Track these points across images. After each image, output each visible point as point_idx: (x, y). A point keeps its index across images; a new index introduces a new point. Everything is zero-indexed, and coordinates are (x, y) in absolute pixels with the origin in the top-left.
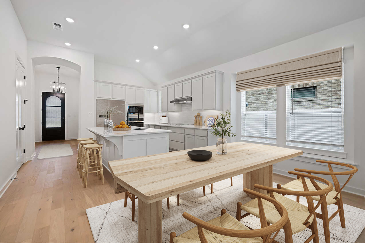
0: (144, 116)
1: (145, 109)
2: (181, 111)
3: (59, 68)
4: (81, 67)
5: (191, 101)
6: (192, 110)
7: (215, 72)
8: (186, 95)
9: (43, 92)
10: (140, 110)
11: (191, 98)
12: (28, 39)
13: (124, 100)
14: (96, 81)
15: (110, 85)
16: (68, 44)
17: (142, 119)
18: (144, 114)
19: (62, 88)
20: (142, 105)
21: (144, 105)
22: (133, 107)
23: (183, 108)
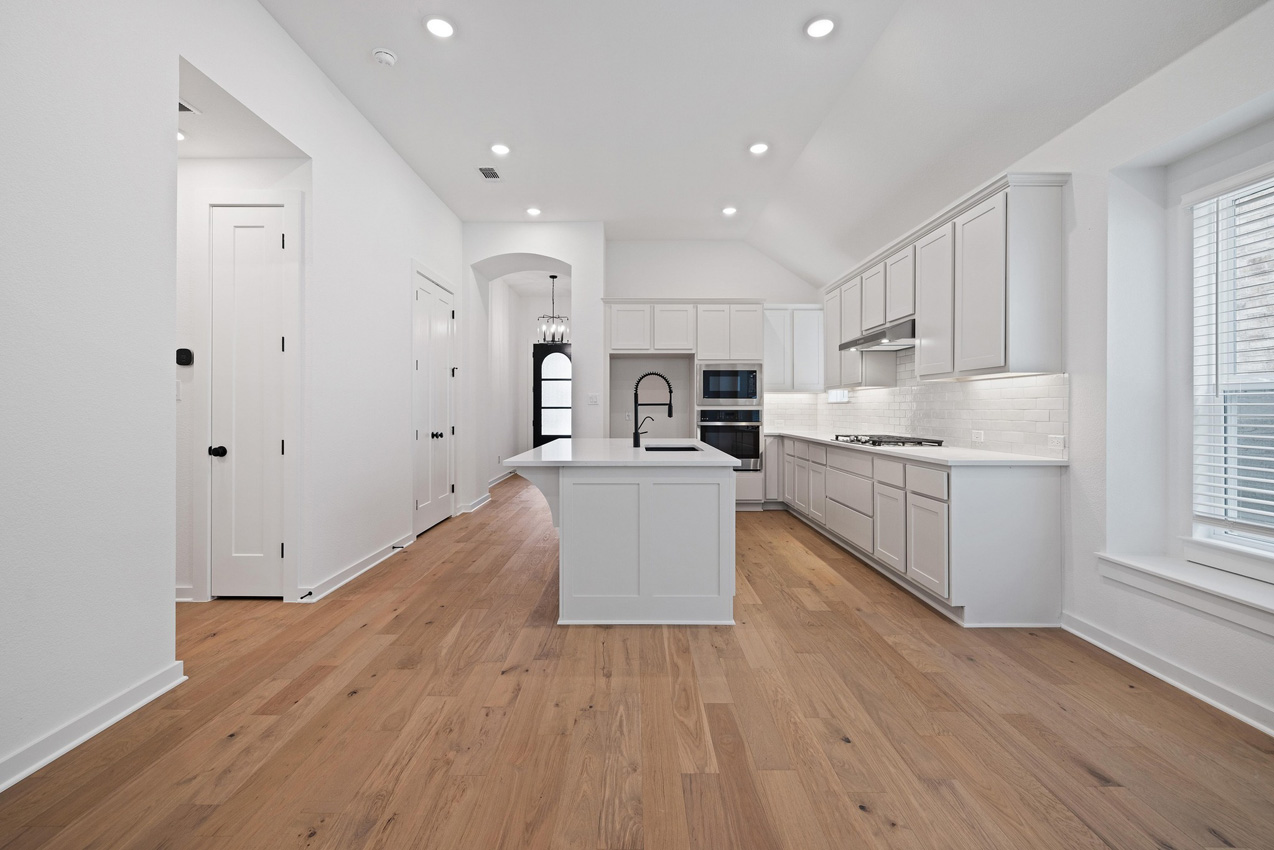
0: (760, 403)
1: (765, 379)
2: (896, 380)
3: (553, 277)
4: (570, 266)
5: (913, 336)
6: (918, 379)
7: (1006, 185)
8: (899, 311)
9: (535, 345)
10: (744, 382)
11: (910, 323)
12: (465, 223)
13: (693, 352)
14: (607, 301)
15: (647, 307)
16: (534, 212)
17: (754, 416)
18: (762, 397)
19: (562, 329)
20: (754, 365)
21: (761, 365)
22: (717, 373)
23: (901, 368)
